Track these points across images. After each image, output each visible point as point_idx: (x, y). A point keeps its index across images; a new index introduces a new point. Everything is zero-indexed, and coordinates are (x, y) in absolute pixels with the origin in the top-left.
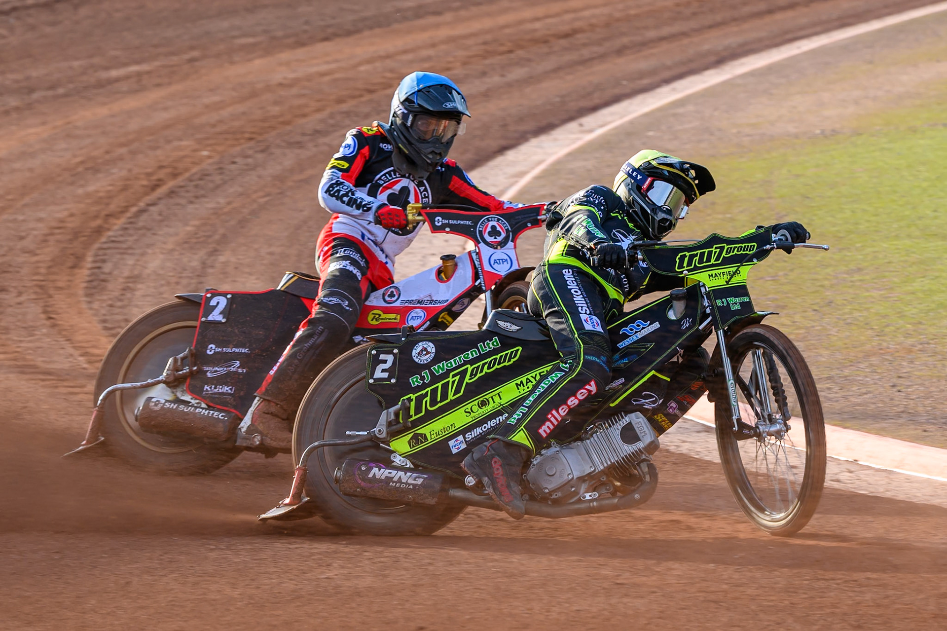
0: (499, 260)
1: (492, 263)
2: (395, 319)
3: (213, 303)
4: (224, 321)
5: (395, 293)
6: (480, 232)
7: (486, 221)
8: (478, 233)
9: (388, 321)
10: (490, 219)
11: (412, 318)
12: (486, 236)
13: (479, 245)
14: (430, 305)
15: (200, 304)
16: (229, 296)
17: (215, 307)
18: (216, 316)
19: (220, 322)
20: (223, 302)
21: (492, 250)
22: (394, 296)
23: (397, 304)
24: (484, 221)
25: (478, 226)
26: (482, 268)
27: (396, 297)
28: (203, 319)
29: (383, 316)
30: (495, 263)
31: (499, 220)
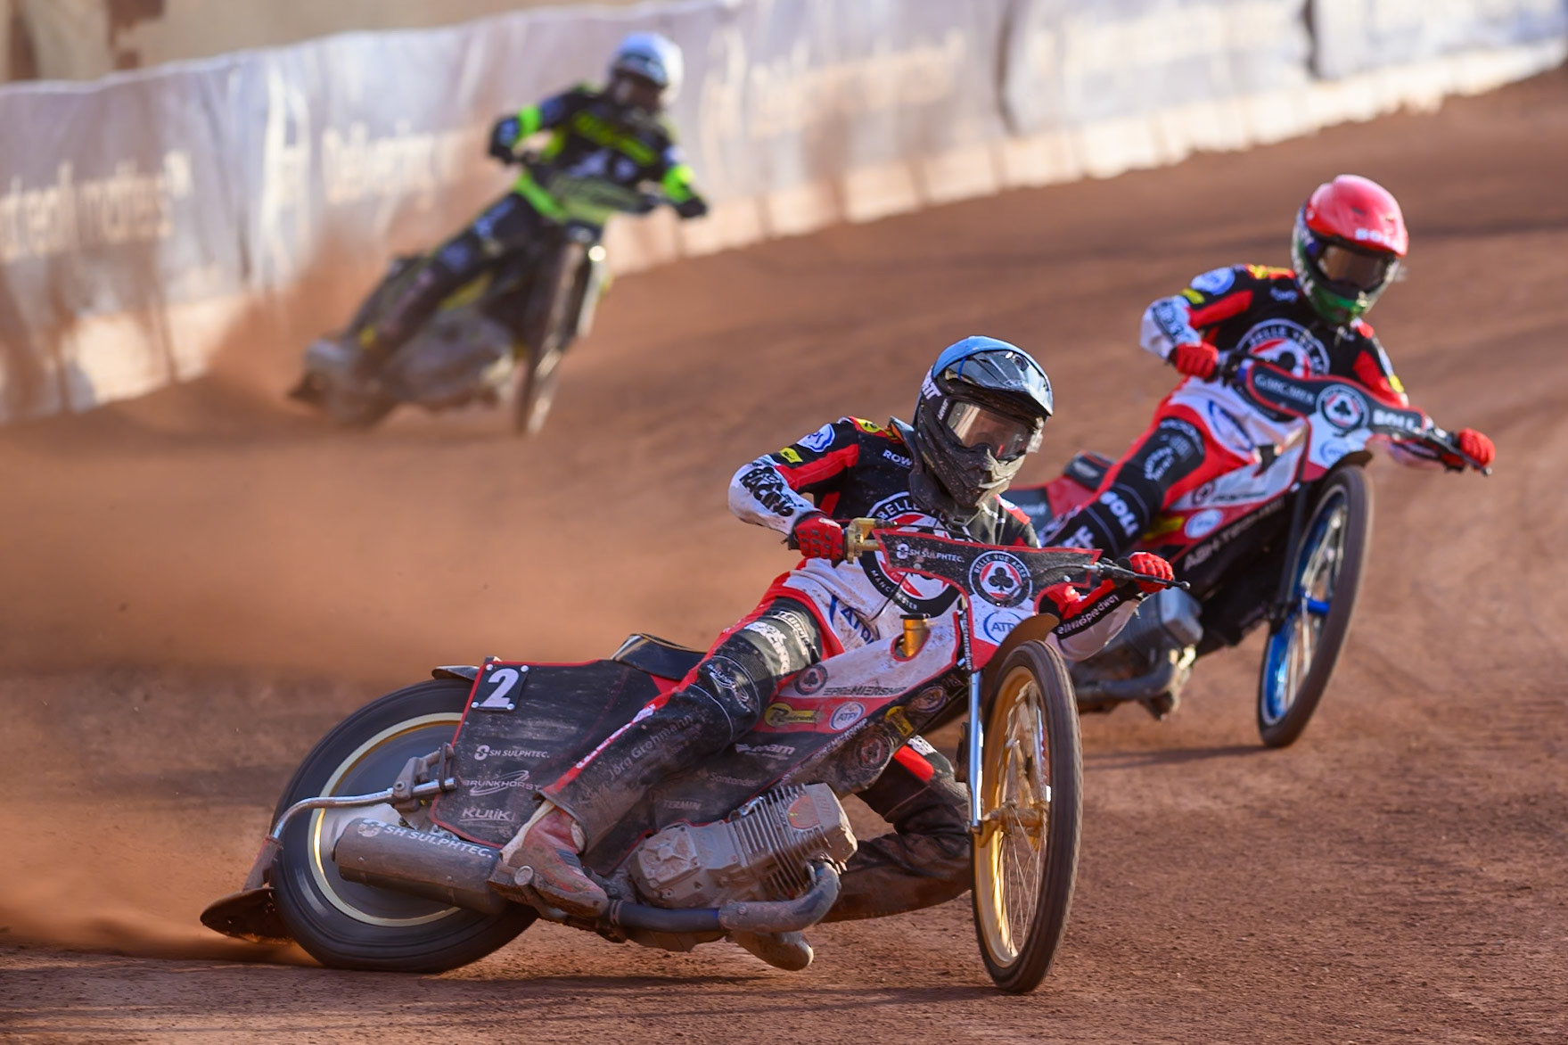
0: (1003, 624)
1: (990, 626)
2: (811, 718)
3: (494, 679)
4: (510, 707)
5: (817, 676)
6: (975, 575)
7: (988, 559)
8: (970, 576)
9: (799, 721)
10: (996, 557)
11: (841, 718)
12: (986, 585)
13: (971, 597)
14: (874, 696)
15: (473, 682)
16: (524, 669)
17: (496, 685)
18: (497, 700)
19: (503, 711)
20: (511, 677)
21: (991, 608)
22: (815, 682)
23: (820, 694)
24: (984, 558)
25: (973, 565)
26: (971, 635)
27: (819, 684)
28: (475, 705)
29: (792, 713)
30: (994, 628)
31: (1011, 560)
